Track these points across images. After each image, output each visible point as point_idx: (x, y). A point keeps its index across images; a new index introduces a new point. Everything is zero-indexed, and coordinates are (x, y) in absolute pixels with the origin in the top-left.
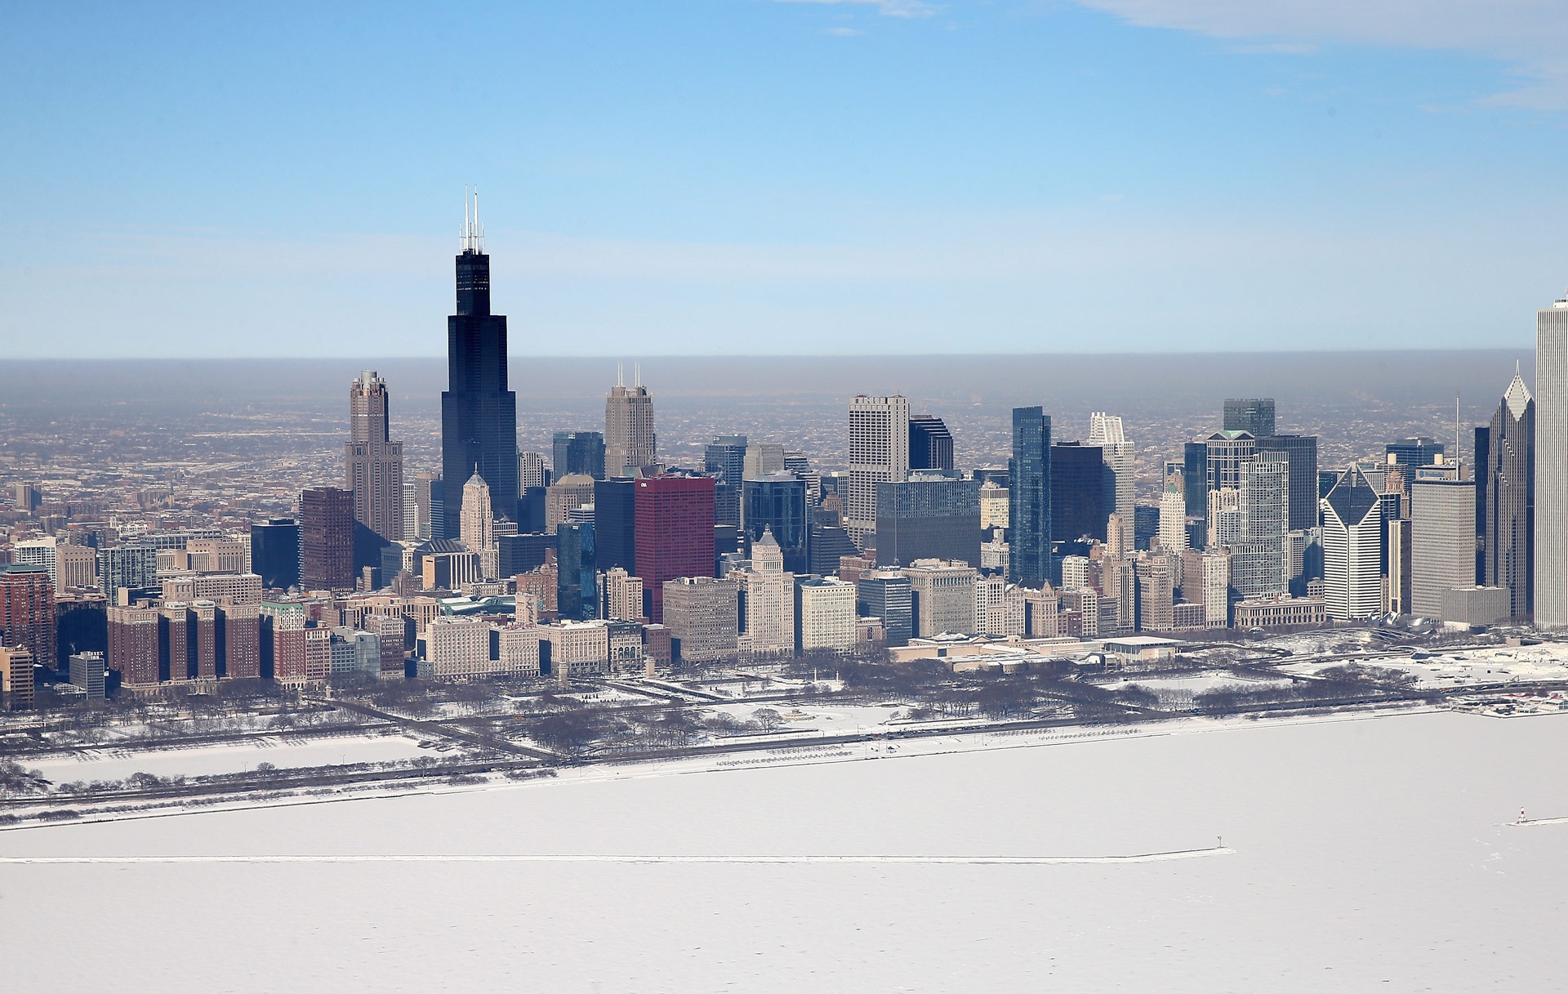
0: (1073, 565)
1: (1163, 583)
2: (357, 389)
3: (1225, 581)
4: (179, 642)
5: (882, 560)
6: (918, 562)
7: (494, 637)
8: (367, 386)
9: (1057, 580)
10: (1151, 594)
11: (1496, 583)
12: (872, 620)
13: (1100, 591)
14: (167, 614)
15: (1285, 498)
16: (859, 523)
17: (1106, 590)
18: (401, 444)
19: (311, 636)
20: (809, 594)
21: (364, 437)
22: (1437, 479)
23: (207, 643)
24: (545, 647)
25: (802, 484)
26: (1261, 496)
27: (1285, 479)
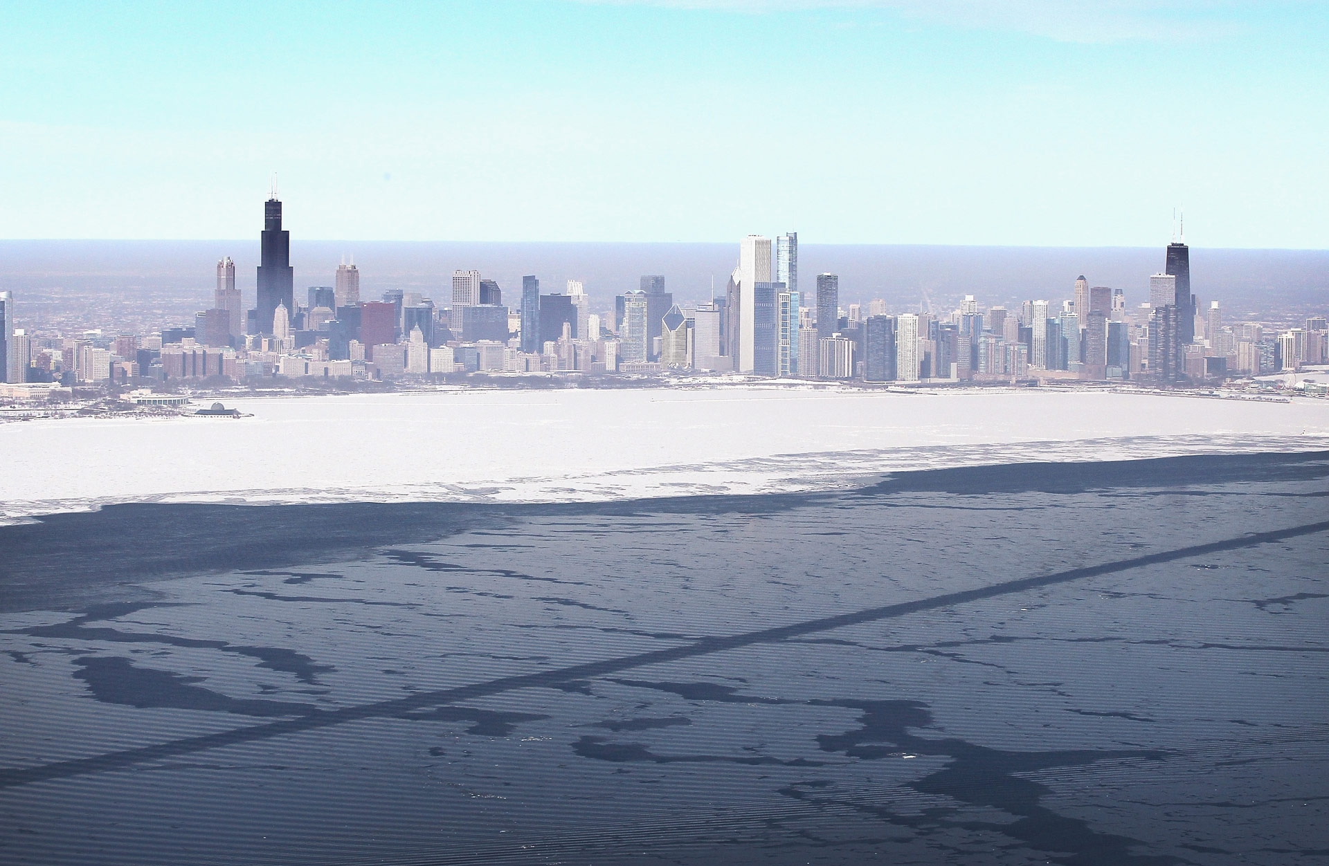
0: (549, 345)
1: (586, 352)
2: (220, 266)
3: (614, 353)
4: (190, 360)
5: (465, 339)
6: (480, 341)
7: (307, 364)
8: (225, 264)
9: (541, 351)
10: (581, 357)
11: (728, 355)
12: (461, 365)
13: (559, 356)
14: (185, 351)
15: (645, 318)
16: (457, 329)
17: (562, 356)
18: (240, 291)
19: (237, 361)
20: (434, 352)
21: (224, 287)
22: (704, 310)
23: (200, 363)
24: (326, 369)
25: (429, 310)
26: (635, 317)
27: (645, 310)
